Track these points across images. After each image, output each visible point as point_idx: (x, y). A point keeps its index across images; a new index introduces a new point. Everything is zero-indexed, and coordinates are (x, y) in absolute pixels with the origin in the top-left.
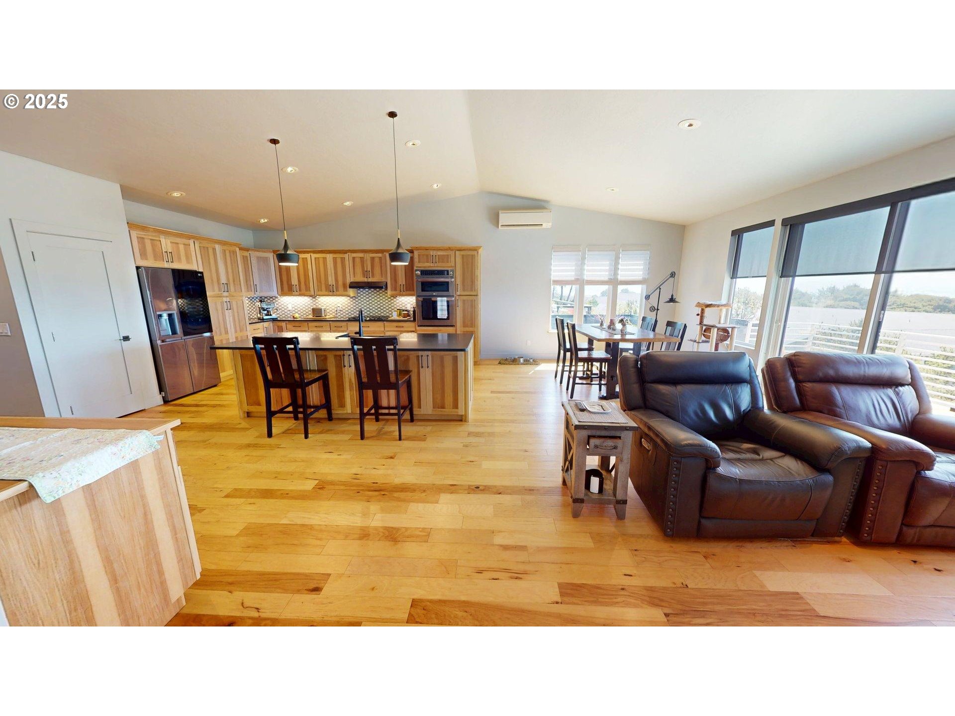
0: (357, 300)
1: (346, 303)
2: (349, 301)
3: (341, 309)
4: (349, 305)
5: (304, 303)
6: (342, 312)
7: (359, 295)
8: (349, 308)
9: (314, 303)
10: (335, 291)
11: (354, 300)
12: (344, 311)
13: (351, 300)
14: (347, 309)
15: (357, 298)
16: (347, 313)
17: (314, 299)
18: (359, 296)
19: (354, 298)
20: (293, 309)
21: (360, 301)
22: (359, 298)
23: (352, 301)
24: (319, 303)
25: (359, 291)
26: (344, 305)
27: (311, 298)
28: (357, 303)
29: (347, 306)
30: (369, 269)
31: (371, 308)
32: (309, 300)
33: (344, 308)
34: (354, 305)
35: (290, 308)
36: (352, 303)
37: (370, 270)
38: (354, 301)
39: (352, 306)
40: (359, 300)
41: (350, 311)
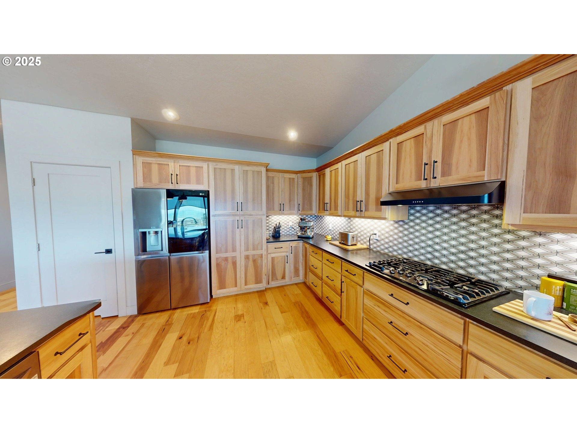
0: (406, 226)
1: (387, 230)
2: (392, 228)
3: (379, 239)
4: (391, 233)
5: (340, 224)
6: (379, 244)
7: (412, 218)
8: (391, 239)
9: (349, 225)
10: (364, 210)
11: (401, 226)
12: (382, 242)
13: (396, 225)
14: (387, 240)
15: (406, 224)
16: (386, 246)
17: (349, 220)
18: (412, 221)
19: (401, 223)
20: (333, 229)
21: (411, 230)
22: (412, 224)
23: (396, 228)
24: (354, 225)
25: (412, 211)
26: (383, 232)
27: (347, 218)
28: (406, 232)
29: (387, 235)
30: (437, 156)
31: (437, 247)
32: (345, 220)
33: (383, 237)
34: (401, 235)
35: (330, 228)
36: (396, 231)
37: (439, 160)
38: (401, 229)
39: (396, 237)
40: (412, 227)
41: (391, 244)
